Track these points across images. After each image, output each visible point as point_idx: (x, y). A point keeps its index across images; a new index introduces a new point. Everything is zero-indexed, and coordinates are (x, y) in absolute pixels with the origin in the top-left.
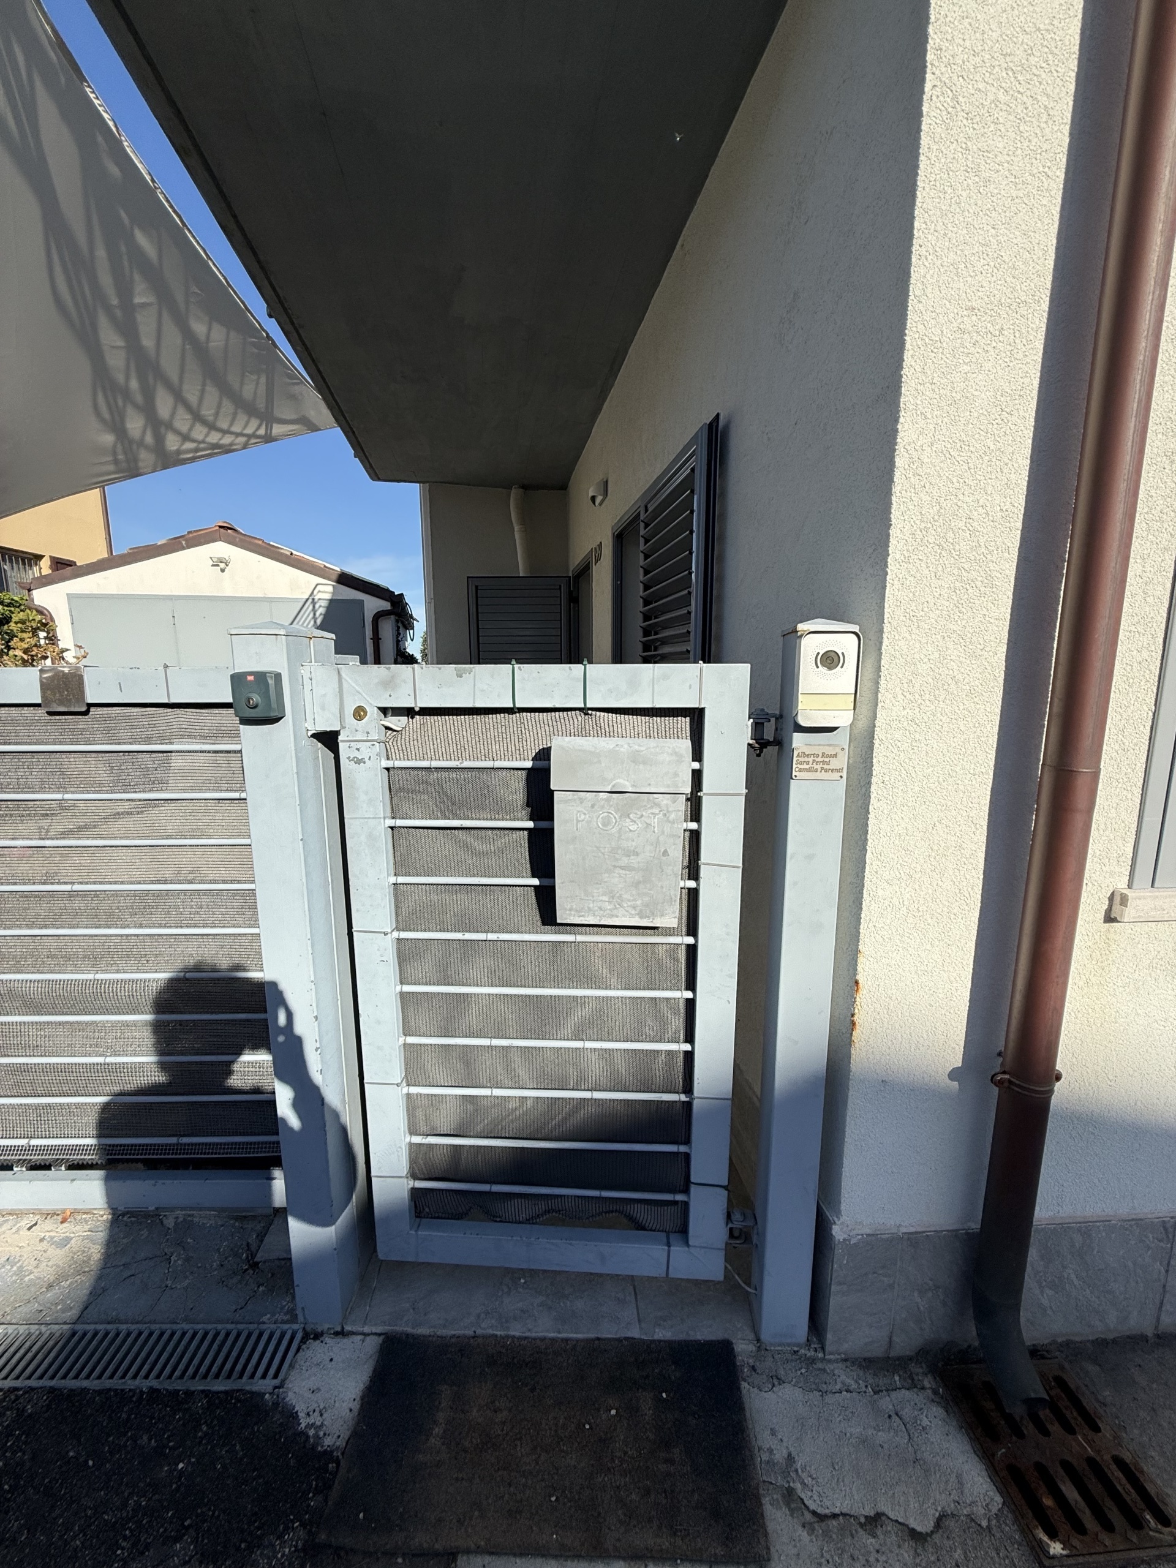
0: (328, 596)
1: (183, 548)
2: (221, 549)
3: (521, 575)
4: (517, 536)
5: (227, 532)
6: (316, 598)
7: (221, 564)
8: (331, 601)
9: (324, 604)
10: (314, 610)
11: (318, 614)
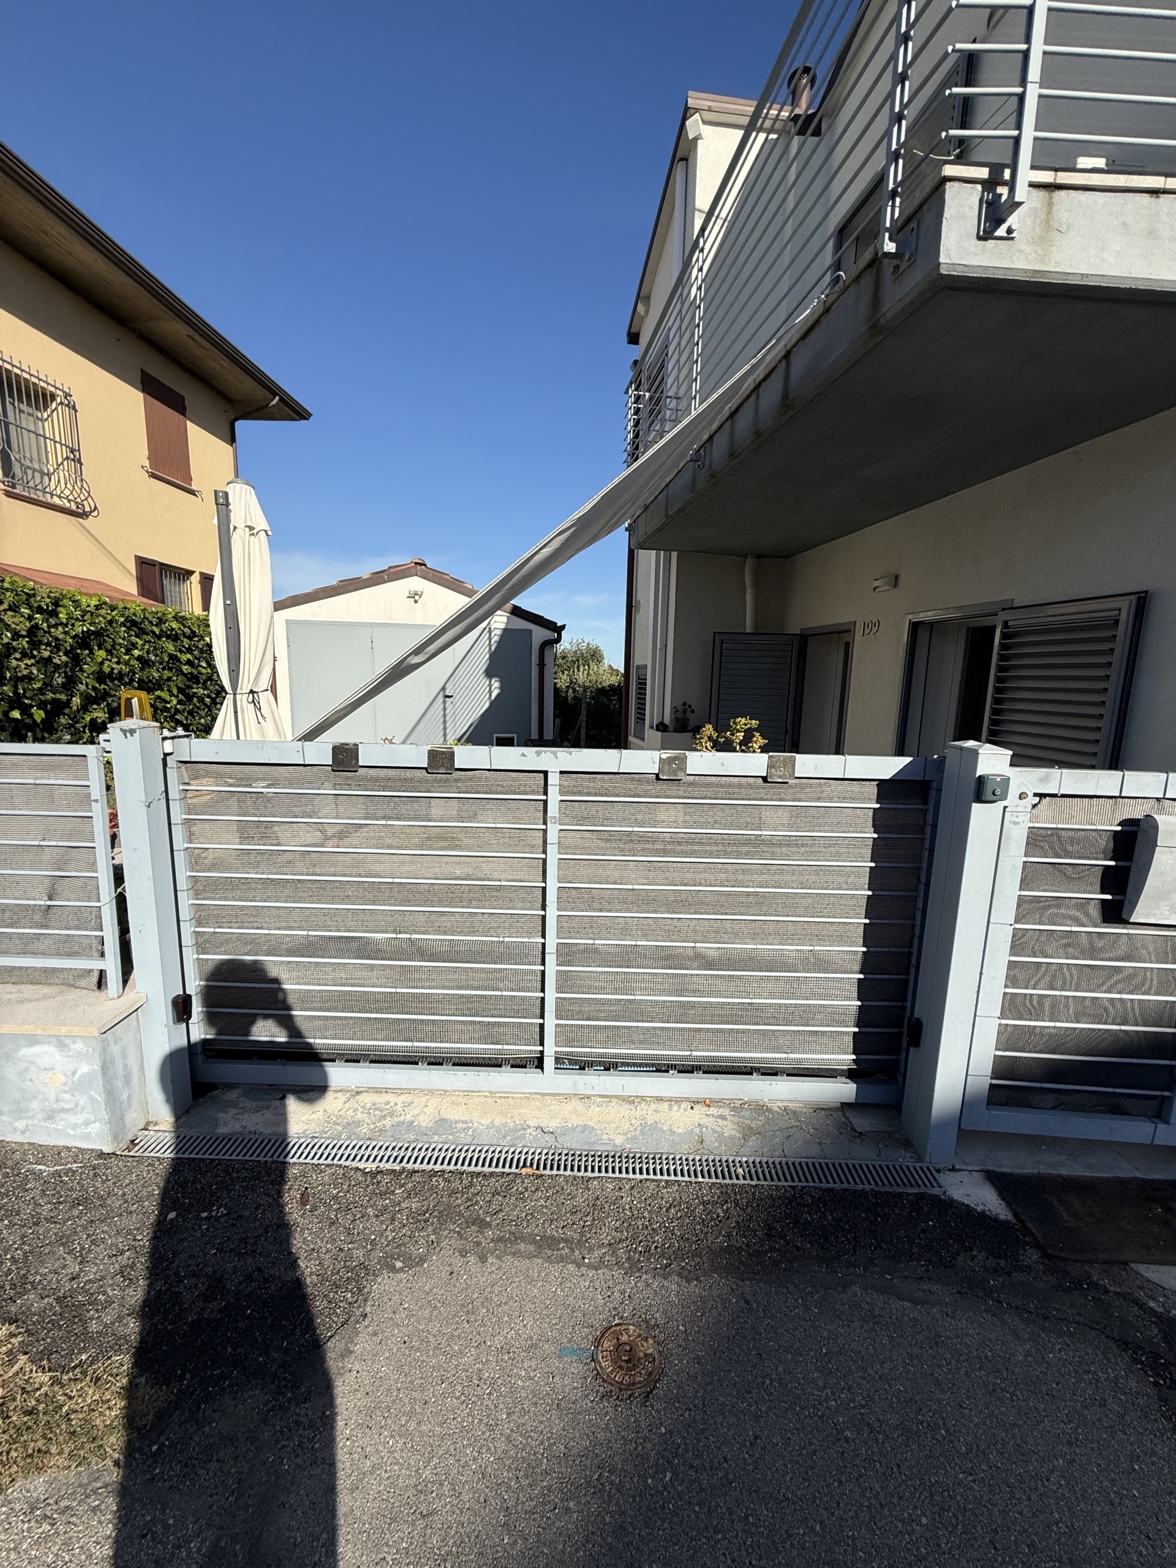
0: (503, 626)
1: (385, 582)
2: (415, 583)
3: (748, 631)
4: (749, 597)
5: (419, 568)
6: (492, 627)
7: (415, 596)
8: (505, 630)
9: (499, 632)
10: (490, 639)
11: (493, 641)
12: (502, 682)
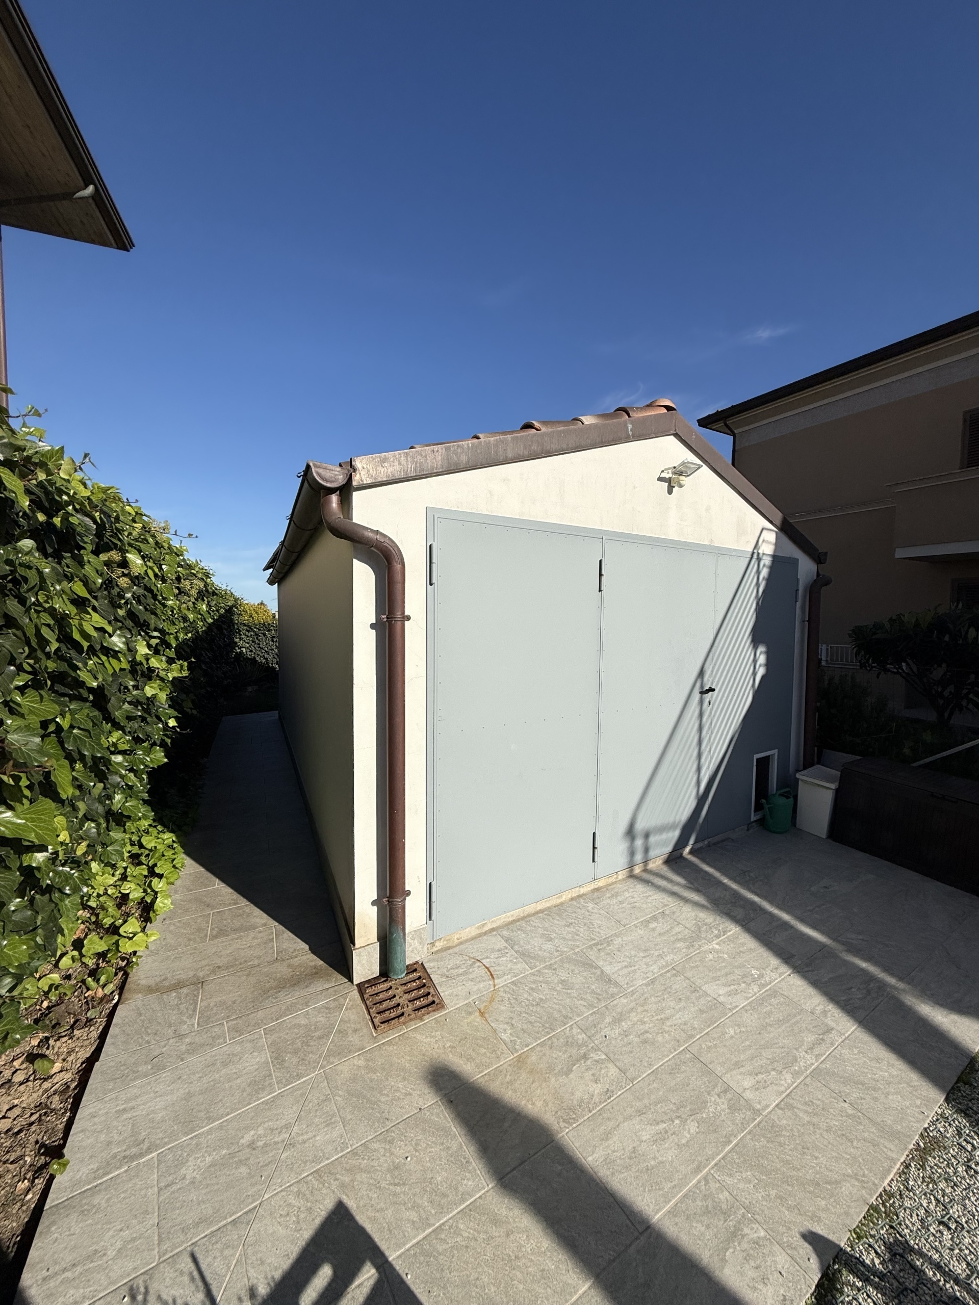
0: (771, 550)
1: (627, 439)
2: (672, 449)
6: (761, 552)
8: (773, 558)
9: (767, 561)
11: (761, 579)
12: (768, 654)
